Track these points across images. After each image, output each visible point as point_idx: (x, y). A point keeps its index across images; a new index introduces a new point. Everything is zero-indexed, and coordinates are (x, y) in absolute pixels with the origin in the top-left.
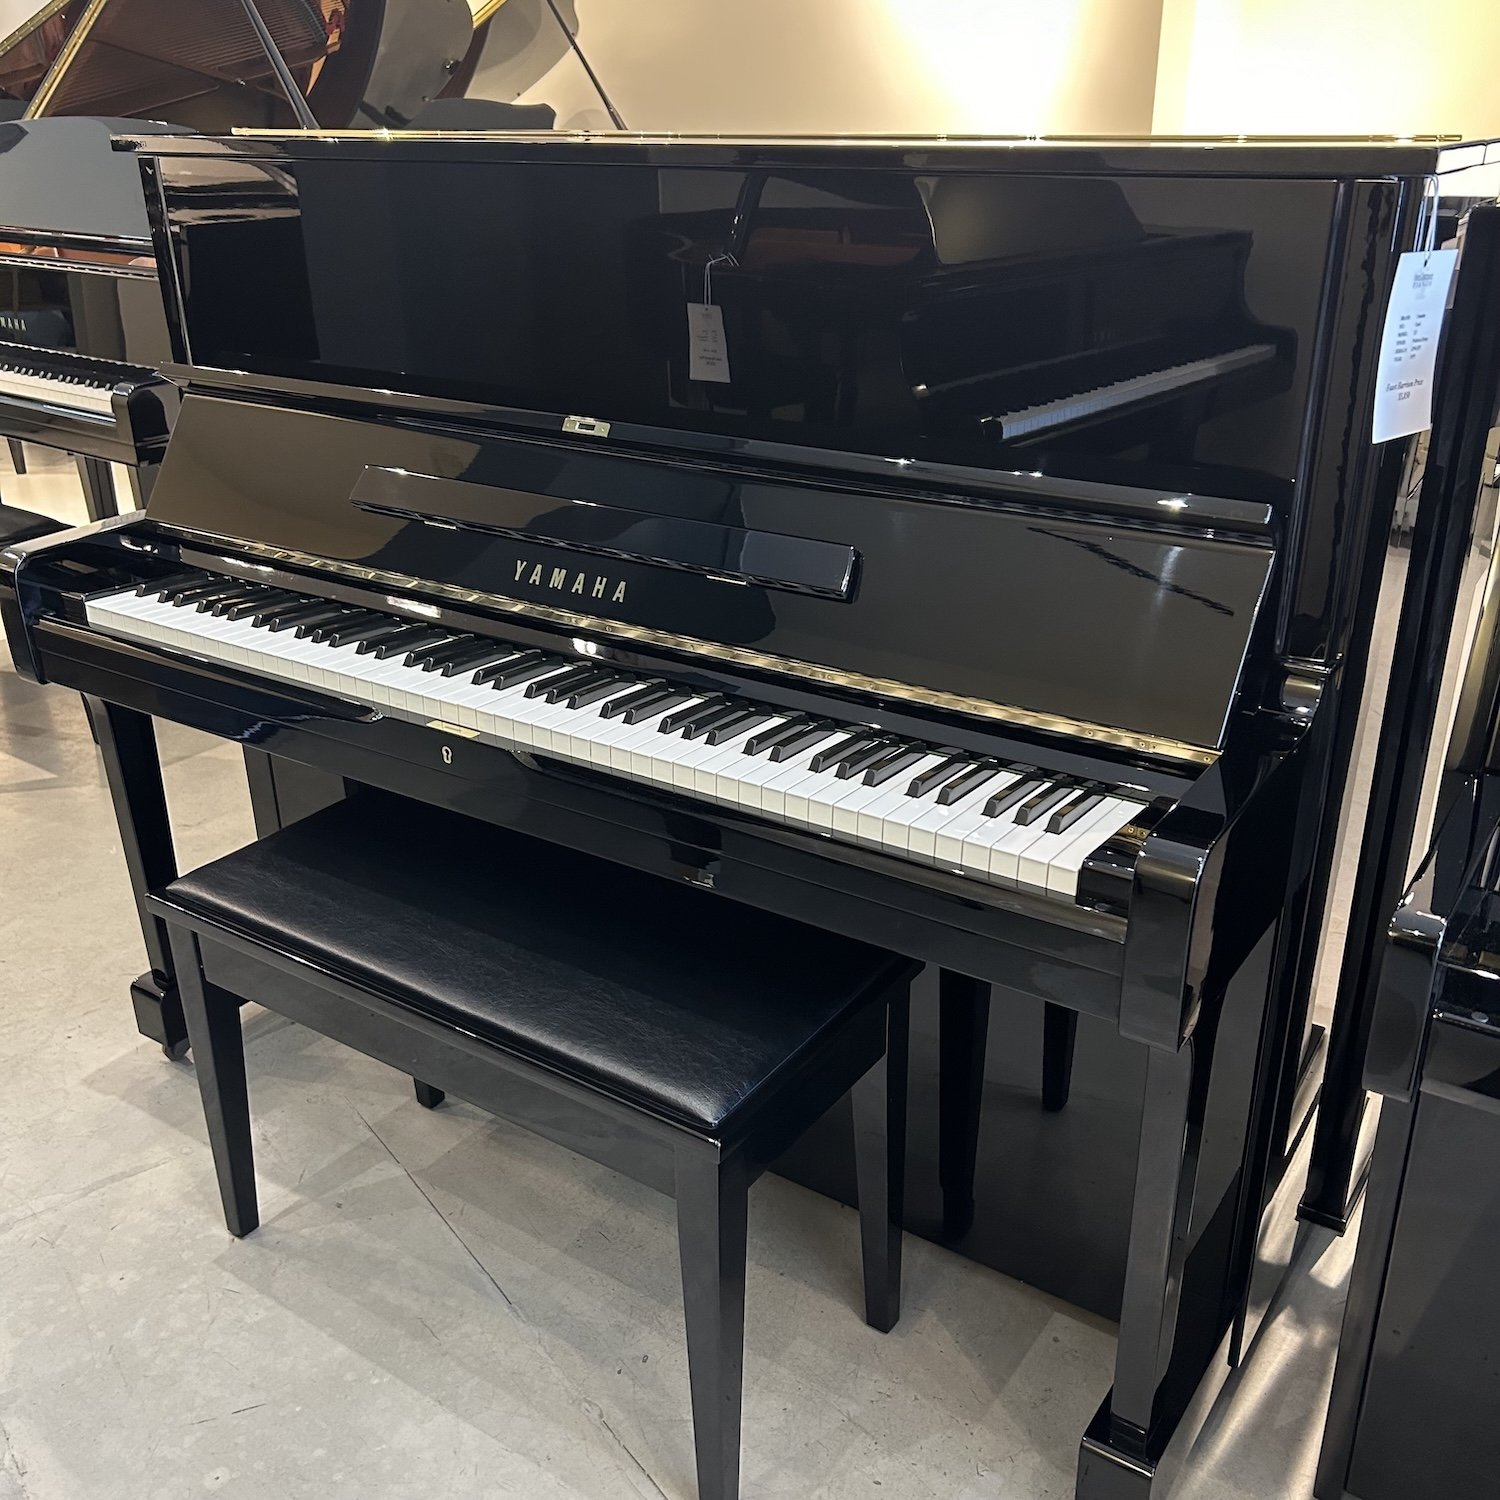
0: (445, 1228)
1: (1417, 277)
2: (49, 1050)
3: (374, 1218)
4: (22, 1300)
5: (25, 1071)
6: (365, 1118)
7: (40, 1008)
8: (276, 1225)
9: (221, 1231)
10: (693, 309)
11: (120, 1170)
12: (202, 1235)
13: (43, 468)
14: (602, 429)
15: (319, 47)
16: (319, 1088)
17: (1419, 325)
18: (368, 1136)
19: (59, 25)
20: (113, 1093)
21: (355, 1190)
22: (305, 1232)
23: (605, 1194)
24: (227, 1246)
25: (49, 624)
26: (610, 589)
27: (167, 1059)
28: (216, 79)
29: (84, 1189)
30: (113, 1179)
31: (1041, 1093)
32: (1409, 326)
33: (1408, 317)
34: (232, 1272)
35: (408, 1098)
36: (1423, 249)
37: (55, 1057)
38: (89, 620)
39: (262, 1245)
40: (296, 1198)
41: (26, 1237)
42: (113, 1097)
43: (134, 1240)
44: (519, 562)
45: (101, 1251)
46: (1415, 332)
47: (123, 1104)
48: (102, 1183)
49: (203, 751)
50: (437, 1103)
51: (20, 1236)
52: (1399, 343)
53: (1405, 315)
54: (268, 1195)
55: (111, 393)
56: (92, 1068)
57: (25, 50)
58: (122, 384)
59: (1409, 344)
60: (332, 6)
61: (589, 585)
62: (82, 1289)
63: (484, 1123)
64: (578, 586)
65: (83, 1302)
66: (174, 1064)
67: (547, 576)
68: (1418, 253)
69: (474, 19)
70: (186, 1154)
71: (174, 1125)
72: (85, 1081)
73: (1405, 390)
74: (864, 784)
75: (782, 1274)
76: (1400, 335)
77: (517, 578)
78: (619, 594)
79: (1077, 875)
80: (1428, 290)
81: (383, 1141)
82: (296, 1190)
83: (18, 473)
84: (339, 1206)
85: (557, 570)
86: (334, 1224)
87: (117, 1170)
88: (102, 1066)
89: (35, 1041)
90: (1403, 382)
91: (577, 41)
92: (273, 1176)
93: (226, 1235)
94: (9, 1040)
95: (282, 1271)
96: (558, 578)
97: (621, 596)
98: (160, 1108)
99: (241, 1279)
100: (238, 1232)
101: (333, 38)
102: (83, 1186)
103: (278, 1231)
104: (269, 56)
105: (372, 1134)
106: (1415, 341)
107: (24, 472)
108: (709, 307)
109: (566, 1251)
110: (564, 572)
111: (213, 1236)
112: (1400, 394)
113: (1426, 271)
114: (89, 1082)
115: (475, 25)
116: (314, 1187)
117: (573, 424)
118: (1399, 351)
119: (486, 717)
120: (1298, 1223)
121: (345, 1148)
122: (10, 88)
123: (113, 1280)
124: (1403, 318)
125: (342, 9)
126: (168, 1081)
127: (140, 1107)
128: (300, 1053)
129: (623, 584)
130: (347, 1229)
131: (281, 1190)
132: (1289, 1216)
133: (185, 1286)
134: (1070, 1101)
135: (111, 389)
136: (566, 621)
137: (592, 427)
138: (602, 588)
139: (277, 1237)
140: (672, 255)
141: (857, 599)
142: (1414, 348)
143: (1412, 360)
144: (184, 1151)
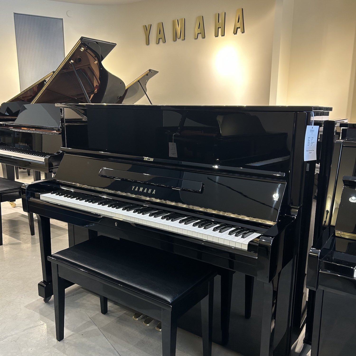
0: (107, 340)
1: (311, 130)
2: (17, 300)
3: (90, 338)
4: (8, 353)
5: (12, 304)
6: (89, 316)
7: (16, 291)
8: (68, 338)
9: (55, 340)
10: (170, 144)
11: (32, 326)
12: (50, 340)
13: (22, 178)
14: (152, 160)
15: (93, 92)
16: (79, 309)
17: (312, 139)
18: (90, 320)
19: (36, 87)
20: (32, 309)
21: (86, 331)
22: (74, 340)
23: (144, 334)
24: (56, 343)
25: (32, 199)
26: (152, 191)
27: (44, 302)
28: (71, 98)
29: (24, 330)
30: (30, 328)
31: (245, 315)
32: (310, 139)
33: (310, 138)
34: (57, 349)
35: (99, 312)
36: (312, 125)
37: (19, 301)
38: (40, 198)
39: (64, 343)
40: (72, 333)
41: (10, 340)
42: (31, 310)
43: (34, 341)
44: (133, 186)
45: (27, 343)
46: (312, 141)
47: (34, 312)
48: (28, 329)
49: (56, 237)
50: (106, 313)
51: (8, 340)
52: (308, 142)
53: (309, 137)
54: (66, 332)
55: (44, 158)
56: (27, 304)
57: (29, 92)
58: (47, 156)
59: (310, 143)
60: (96, 84)
61: (148, 190)
62: (22, 351)
63: (116, 318)
64: (145, 191)
65: (22, 354)
66: (46, 303)
67: (139, 189)
68: (311, 126)
69: (126, 87)
70: (48, 323)
71: (45, 316)
72: (25, 306)
73: (310, 152)
74: (204, 229)
75: (184, 352)
76: (308, 141)
77: (132, 190)
78: (154, 192)
79: (247, 245)
80: (313, 133)
81: (93, 321)
82: (73, 331)
83: (17, 179)
84: (82, 335)
85: (141, 188)
86: (81, 339)
87: (31, 326)
88: (29, 303)
89: (14, 298)
90: (310, 150)
91: (146, 93)
92: (67, 328)
93: (56, 340)
94: (8, 297)
95: (68, 349)
96: (141, 189)
97: (154, 193)
98: (42, 313)
99: (59, 350)
100: (59, 340)
101: (96, 90)
102: (23, 329)
103: (68, 340)
104: (84, 93)
105: (91, 319)
106: (312, 142)
107: (18, 179)
108: (173, 143)
109: (134, 346)
110: (142, 188)
111: (53, 341)
112: (309, 152)
113: (313, 129)
114: (26, 307)
115: (126, 89)
116: (76, 331)
117: (146, 158)
118: (308, 144)
119: (125, 216)
120: (303, 344)
121: (85, 322)
122: (24, 100)
123: (30, 349)
124: (309, 138)
125: (98, 85)
126: (44, 307)
127: (38, 313)
128: (75, 302)
129: (155, 190)
130: (84, 340)
131: (69, 331)
132: (302, 342)
133: (46, 351)
134: (251, 316)
135: (44, 157)
136: (142, 198)
137: (150, 159)
138: (150, 191)
139: (68, 341)
140: (166, 133)
141: (203, 193)
142: (312, 144)
143: (311, 146)
144: (47, 322)
